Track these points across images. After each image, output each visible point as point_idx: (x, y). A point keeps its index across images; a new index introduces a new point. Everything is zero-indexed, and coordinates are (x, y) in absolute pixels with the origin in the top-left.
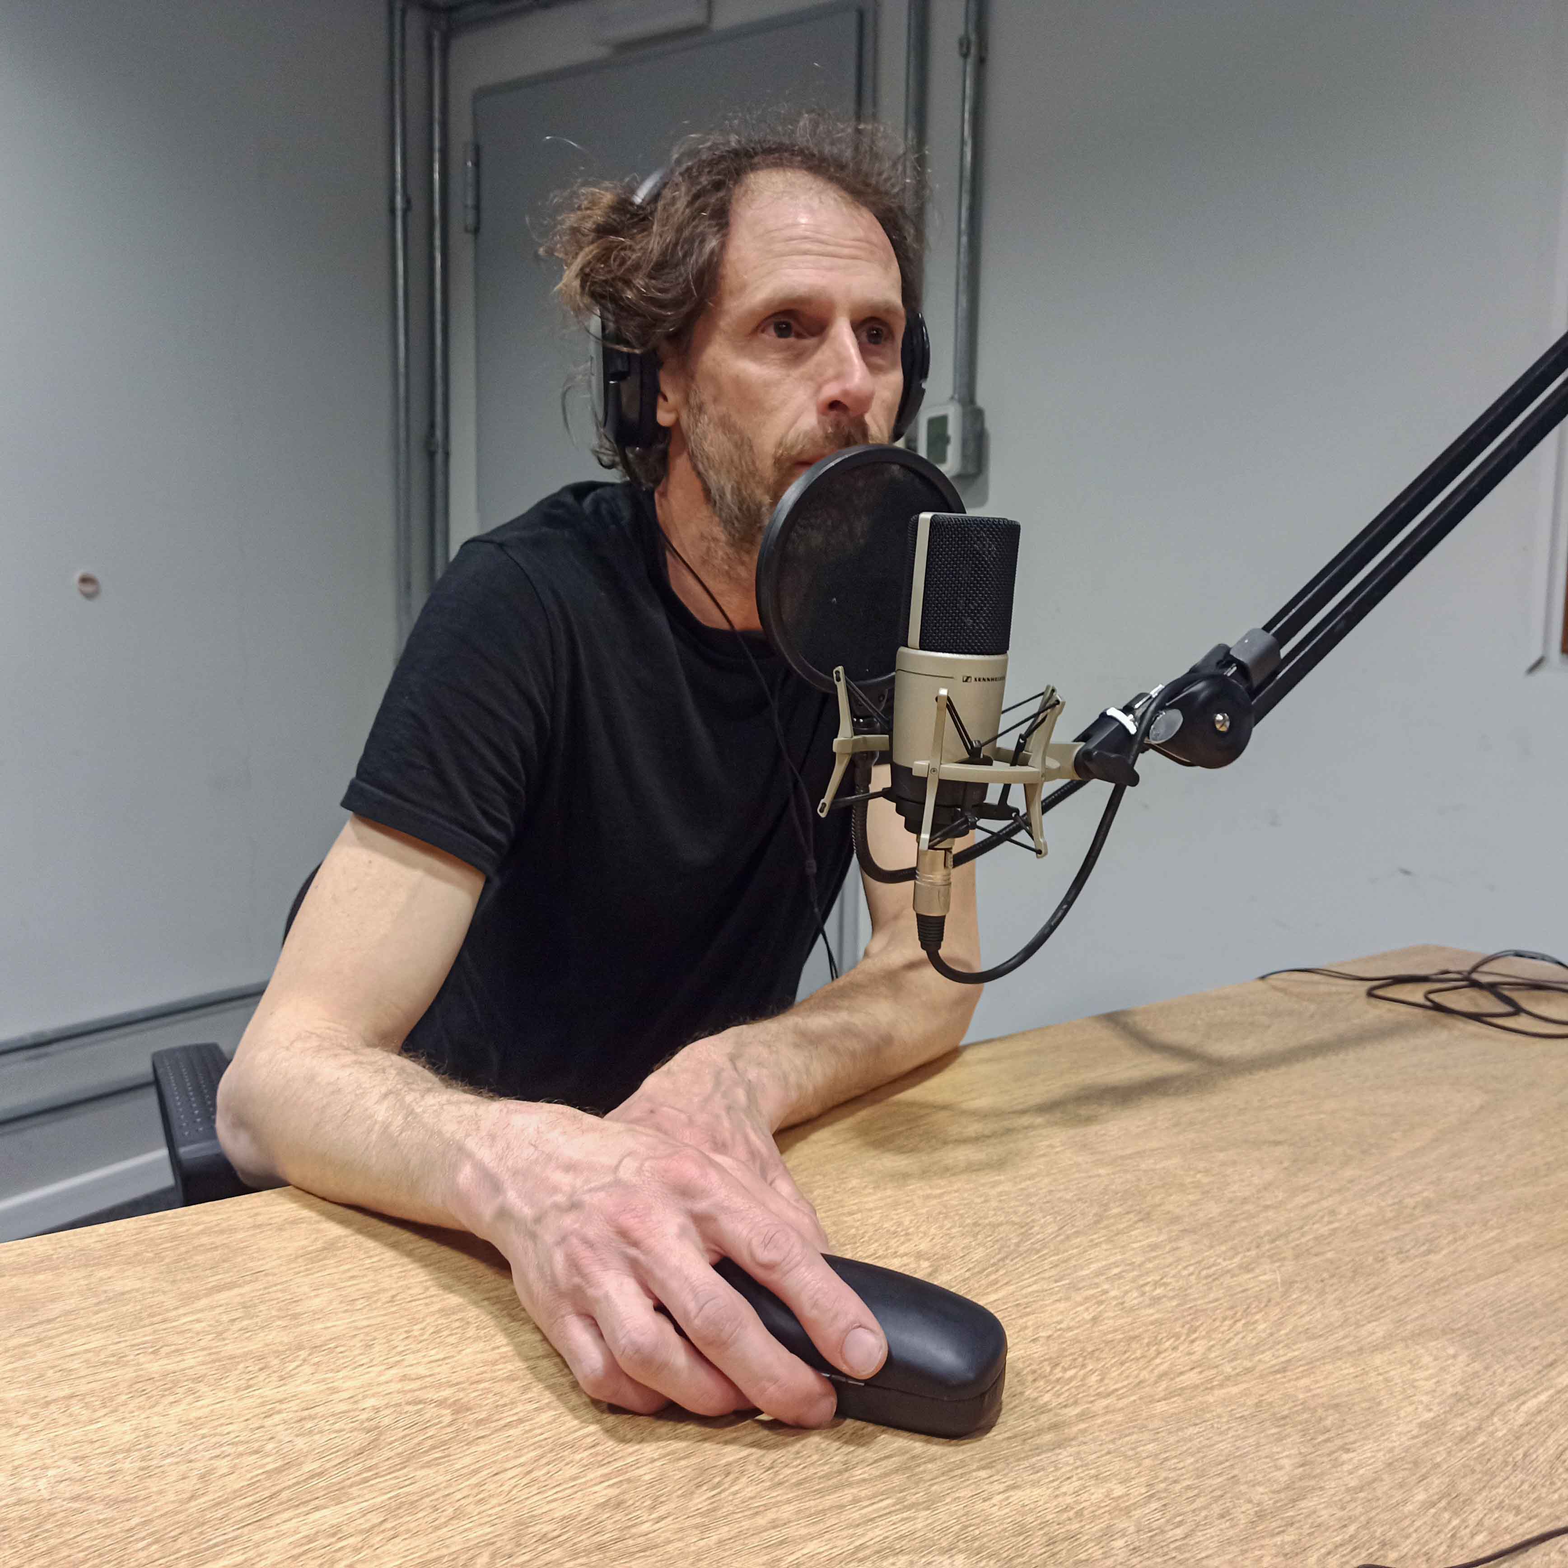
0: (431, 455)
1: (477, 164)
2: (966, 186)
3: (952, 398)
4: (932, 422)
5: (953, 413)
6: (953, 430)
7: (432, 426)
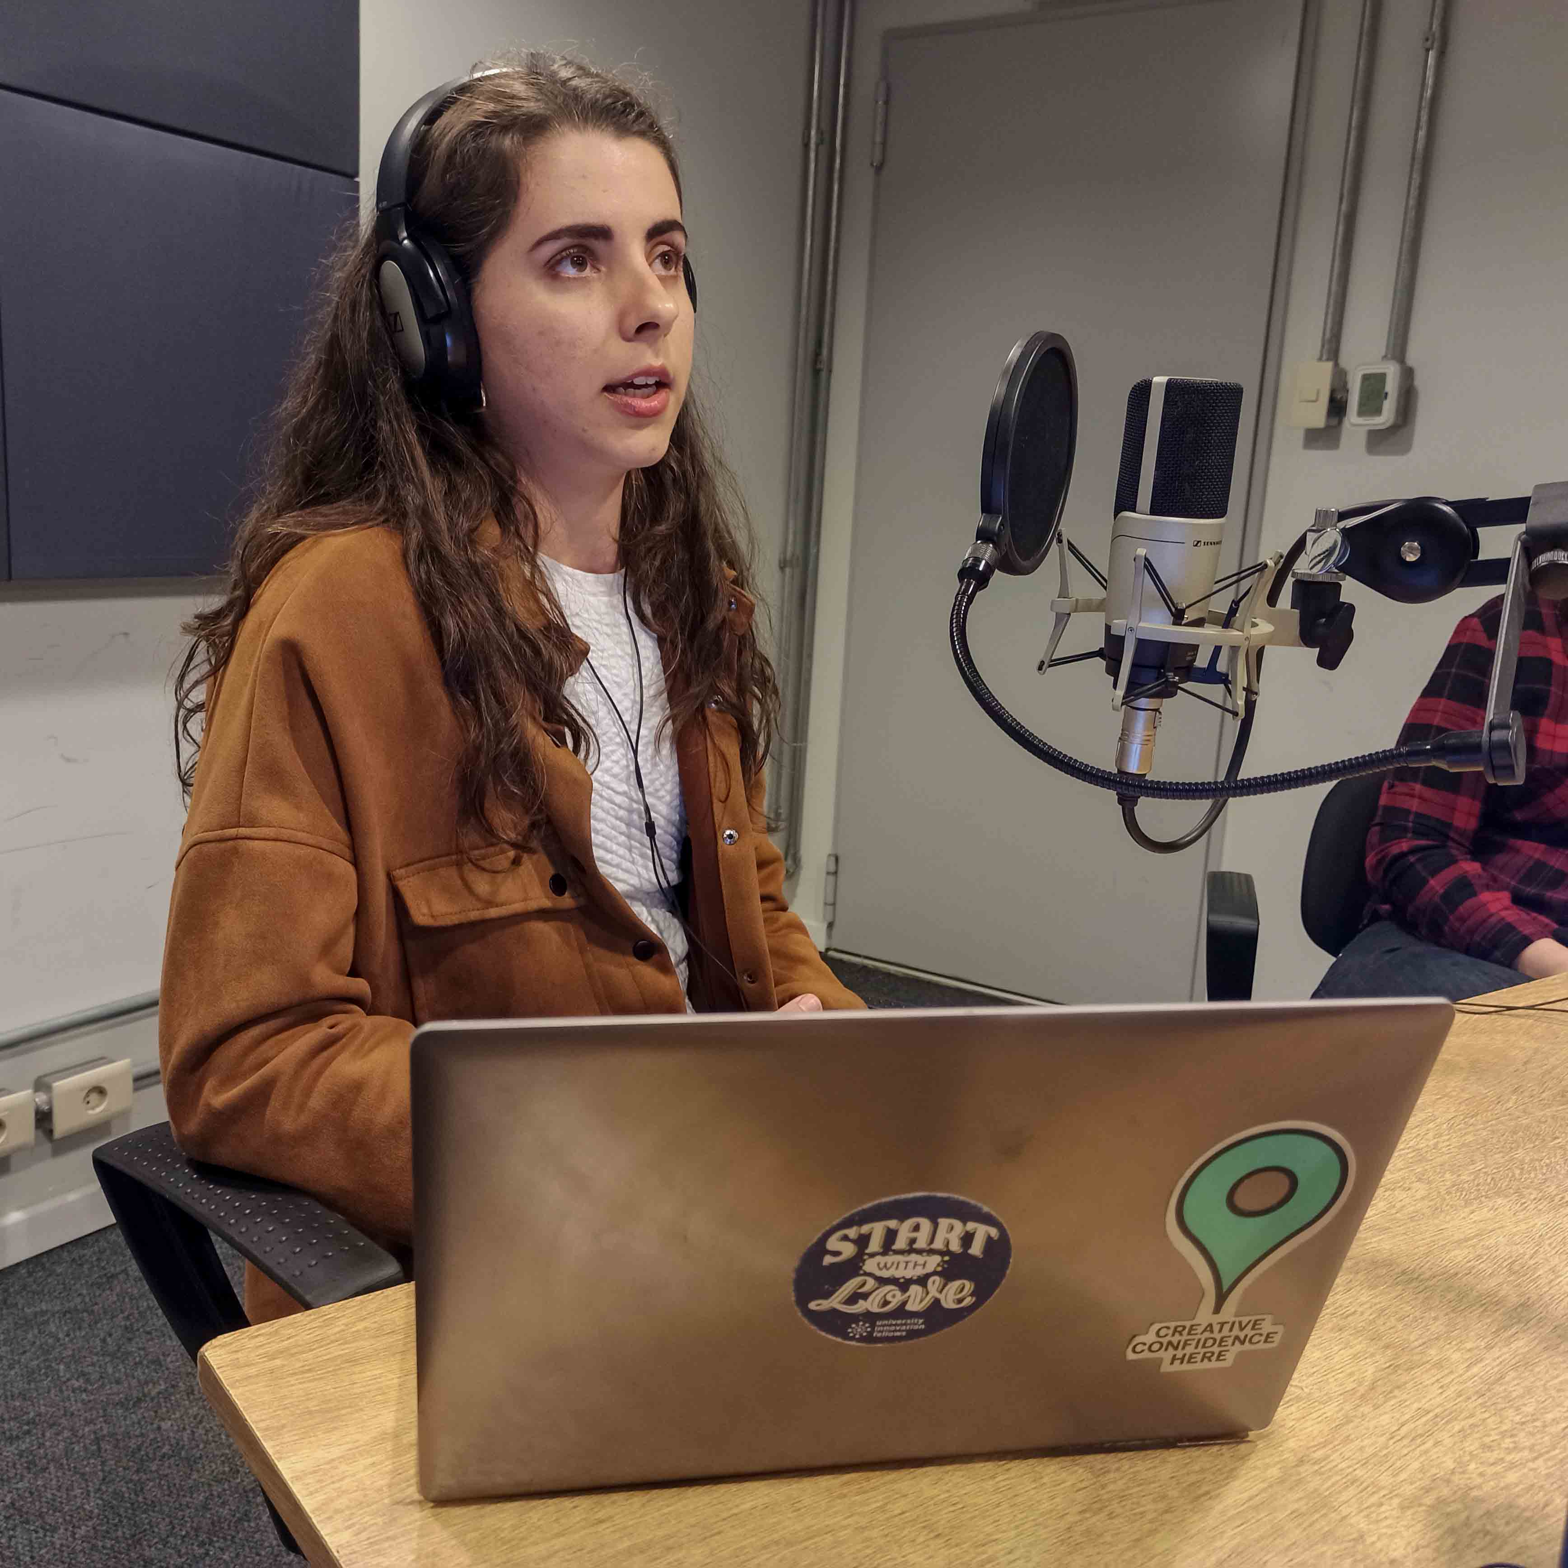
0: (816, 372)
1: (887, 102)
2: (1417, 166)
3: (1385, 357)
4: (1366, 378)
5: (1392, 371)
6: (1392, 386)
7: (819, 343)
